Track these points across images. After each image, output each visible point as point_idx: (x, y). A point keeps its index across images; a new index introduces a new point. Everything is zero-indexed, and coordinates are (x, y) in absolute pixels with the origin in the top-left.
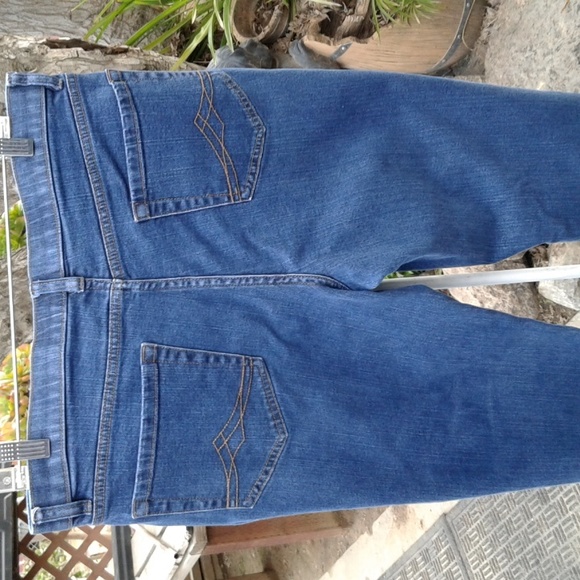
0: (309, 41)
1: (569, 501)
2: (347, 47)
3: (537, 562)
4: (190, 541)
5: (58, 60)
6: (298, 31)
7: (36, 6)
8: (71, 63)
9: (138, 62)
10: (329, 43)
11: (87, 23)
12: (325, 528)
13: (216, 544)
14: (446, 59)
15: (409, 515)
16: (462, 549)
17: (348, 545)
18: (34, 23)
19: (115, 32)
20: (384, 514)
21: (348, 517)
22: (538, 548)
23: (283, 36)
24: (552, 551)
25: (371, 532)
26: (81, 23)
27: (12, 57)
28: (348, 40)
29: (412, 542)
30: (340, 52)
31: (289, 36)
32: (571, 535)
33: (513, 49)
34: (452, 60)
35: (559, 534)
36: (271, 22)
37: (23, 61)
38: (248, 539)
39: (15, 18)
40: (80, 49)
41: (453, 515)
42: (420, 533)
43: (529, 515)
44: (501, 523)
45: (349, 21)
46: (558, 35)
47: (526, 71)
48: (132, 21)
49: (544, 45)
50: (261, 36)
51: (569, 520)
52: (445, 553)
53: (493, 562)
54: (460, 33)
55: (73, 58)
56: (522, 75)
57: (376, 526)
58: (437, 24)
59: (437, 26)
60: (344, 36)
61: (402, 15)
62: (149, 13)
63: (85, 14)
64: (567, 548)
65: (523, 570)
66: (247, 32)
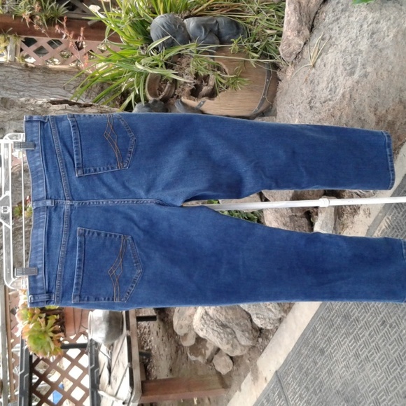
0: (184, 99)
1: (334, 351)
2: (204, 102)
3: (321, 390)
4: (132, 393)
5: (55, 110)
6: (180, 95)
7: (46, 83)
8: (62, 112)
9: (97, 111)
10: (194, 100)
11: (73, 91)
12: (214, 389)
13: (147, 395)
14: (259, 108)
15: (260, 376)
16: (285, 390)
17: (229, 401)
18: (45, 91)
19: (87, 96)
20: (247, 377)
21: (228, 383)
22: (321, 382)
23: (173, 97)
24: (327, 382)
25: (240, 390)
26: (70, 92)
27: (32, 109)
28: (204, 98)
29: (261, 392)
30: (200, 105)
31: (175, 97)
32: (335, 372)
33: (285, 103)
34: (262, 109)
35: (330, 372)
36: (166, 90)
37: (38, 111)
38: (166, 393)
39: (35, 89)
40: (67, 105)
41: (280, 371)
42: (265, 385)
43: (316, 363)
44: (303, 371)
45: (205, 89)
46: (302, 95)
47: (290, 114)
48: (96, 90)
49: (297, 100)
50: (160, 97)
51: (334, 363)
52: (278, 395)
53: (301, 395)
54: (264, 94)
55: (63, 110)
56: (289, 116)
57: (243, 386)
58: (251, 90)
59: (252, 91)
60: (203, 97)
61: (231, 86)
62: (105, 86)
63: (72, 87)
64: (333, 379)
65: (314, 397)
66: (154, 95)
